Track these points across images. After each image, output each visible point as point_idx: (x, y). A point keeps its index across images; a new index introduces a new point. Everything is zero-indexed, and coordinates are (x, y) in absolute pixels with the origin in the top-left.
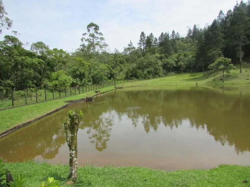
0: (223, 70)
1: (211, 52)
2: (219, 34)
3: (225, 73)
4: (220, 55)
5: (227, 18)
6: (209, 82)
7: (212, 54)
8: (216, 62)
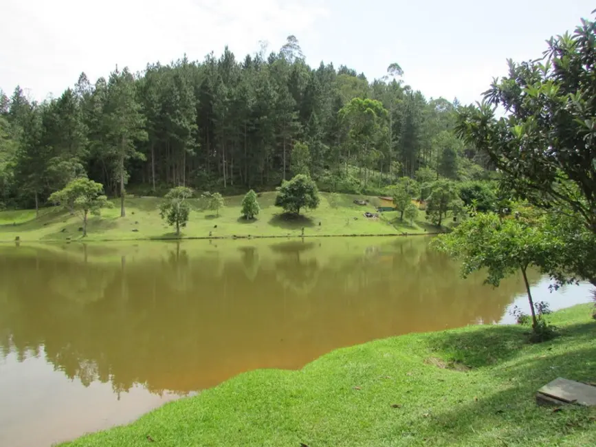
0: (86, 207)
1: (58, 163)
2: (76, 123)
3: (90, 216)
4: (78, 172)
5: (95, 93)
6: (51, 236)
7: (59, 169)
8: (68, 188)
